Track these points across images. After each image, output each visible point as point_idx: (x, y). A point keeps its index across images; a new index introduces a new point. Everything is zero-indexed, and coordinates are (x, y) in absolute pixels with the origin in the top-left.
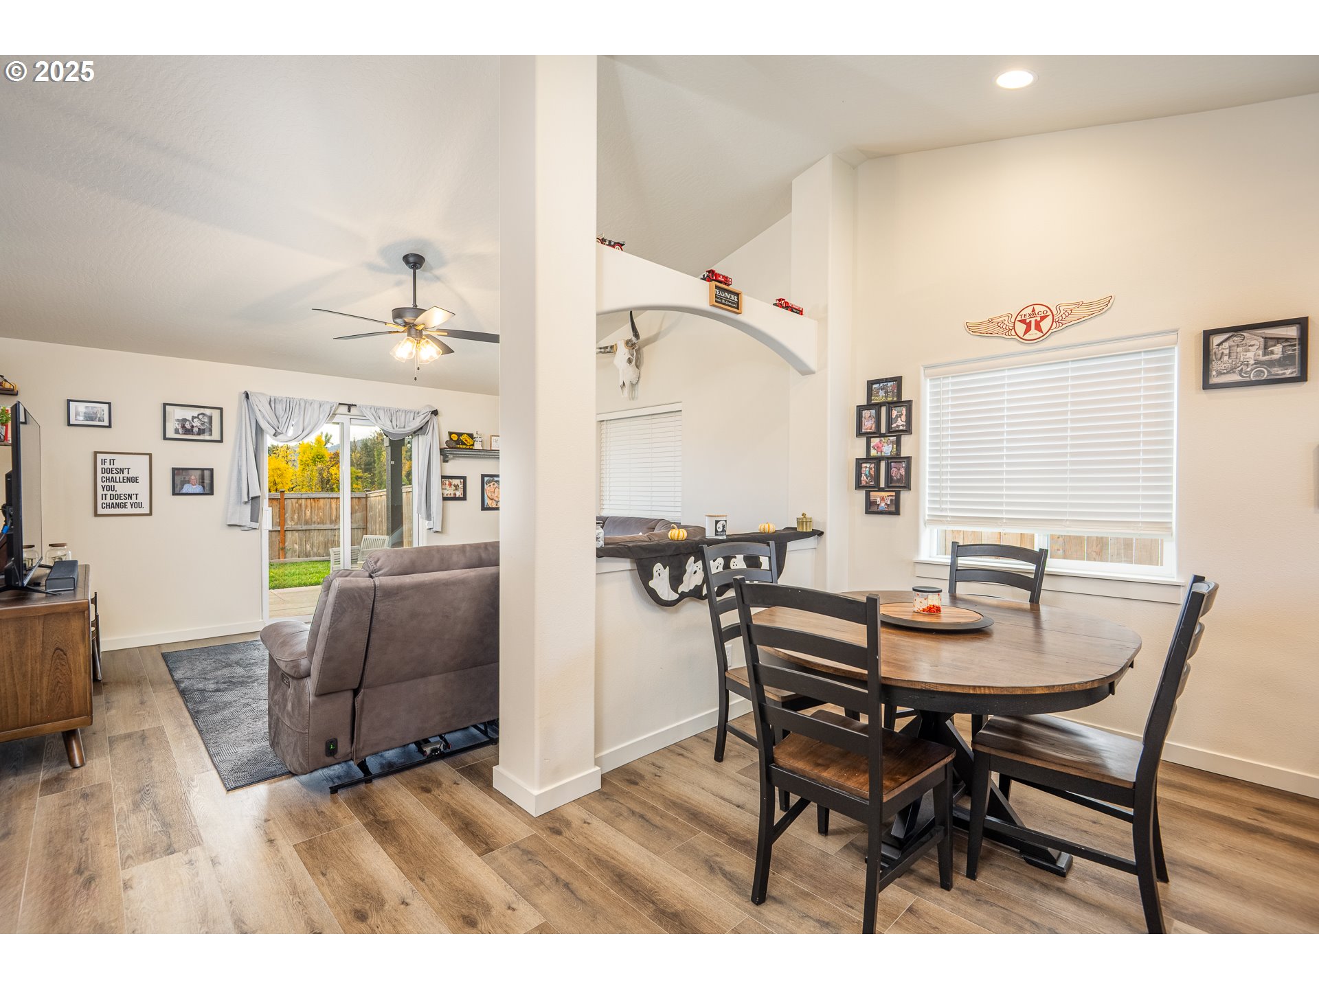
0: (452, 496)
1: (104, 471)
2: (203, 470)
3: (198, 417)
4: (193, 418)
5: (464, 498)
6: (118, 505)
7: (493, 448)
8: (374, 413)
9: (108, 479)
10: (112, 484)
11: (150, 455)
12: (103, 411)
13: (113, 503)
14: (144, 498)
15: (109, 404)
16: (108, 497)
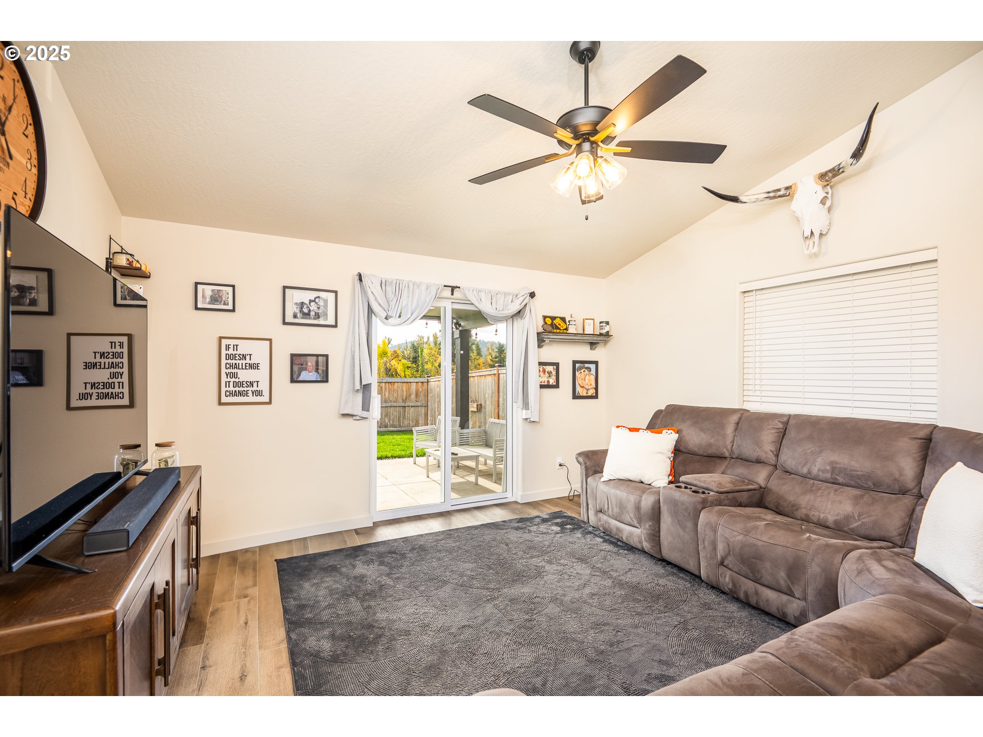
0: (546, 383)
1: (229, 357)
2: (317, 356)
3: (314, 301)
4: (311, 301)
5: (557, 386)
6: (240, 394)
7: (586, 333)
8: (476, 294)
9: (231, 366)
10: (236, 370)
11: (270, 340)
12: (228, 294)
13: (235, 391)
14: (264, 386)
15: (233, 286)
16: (231, 384)
